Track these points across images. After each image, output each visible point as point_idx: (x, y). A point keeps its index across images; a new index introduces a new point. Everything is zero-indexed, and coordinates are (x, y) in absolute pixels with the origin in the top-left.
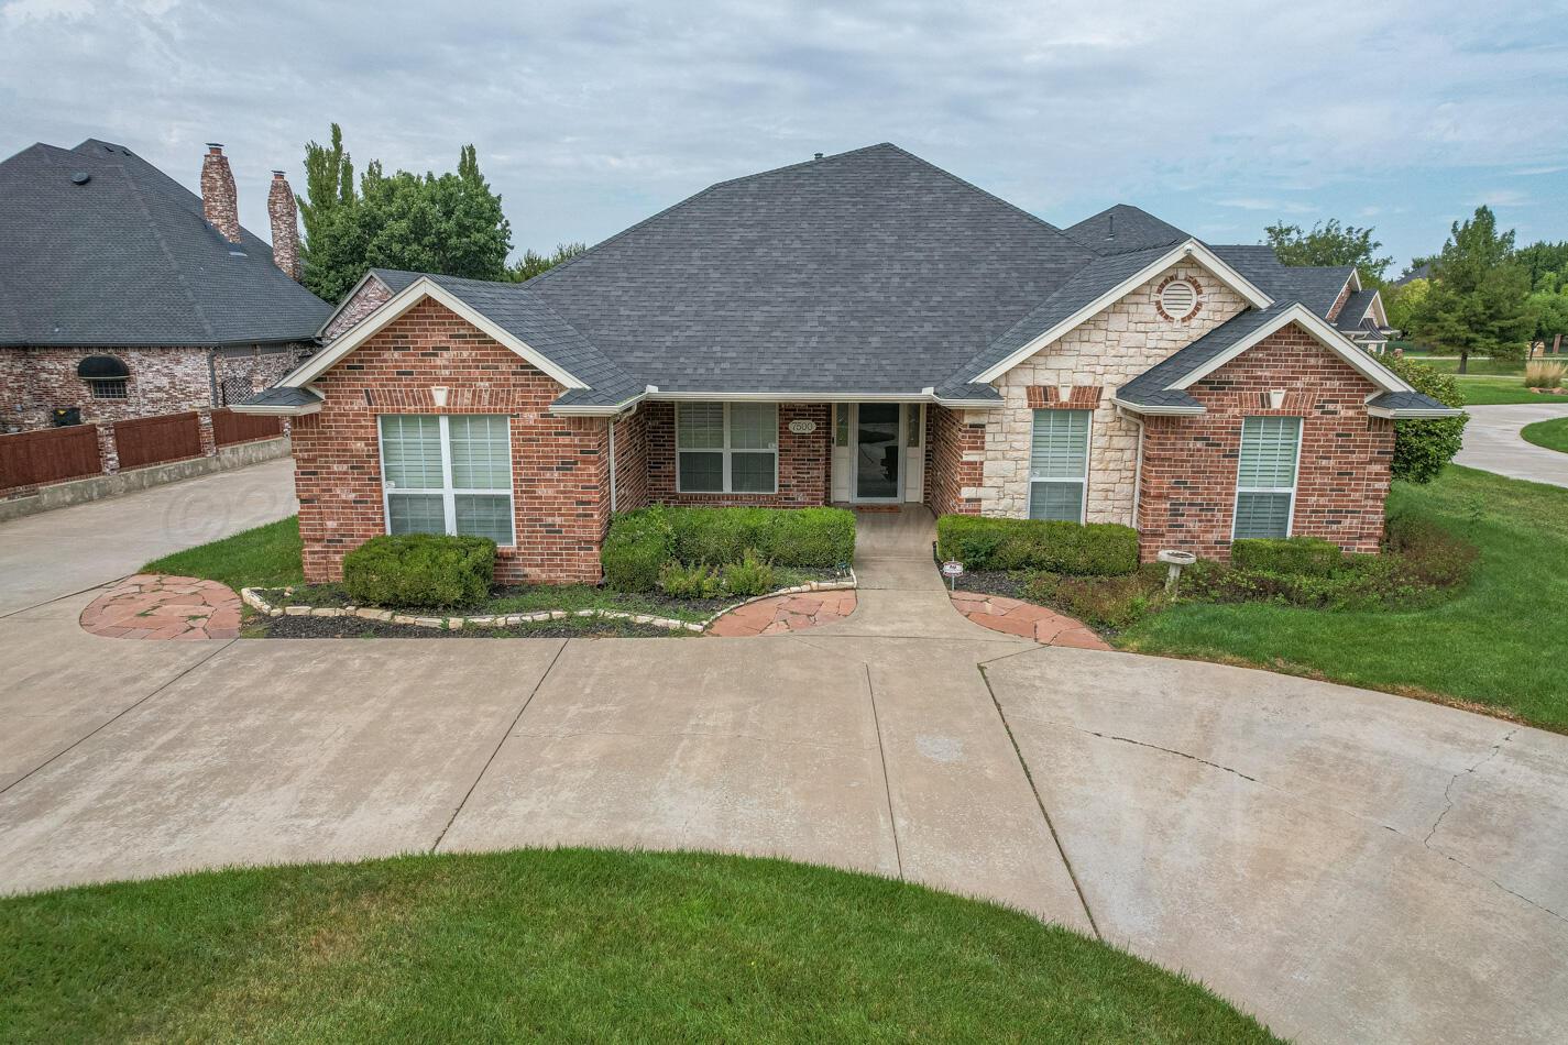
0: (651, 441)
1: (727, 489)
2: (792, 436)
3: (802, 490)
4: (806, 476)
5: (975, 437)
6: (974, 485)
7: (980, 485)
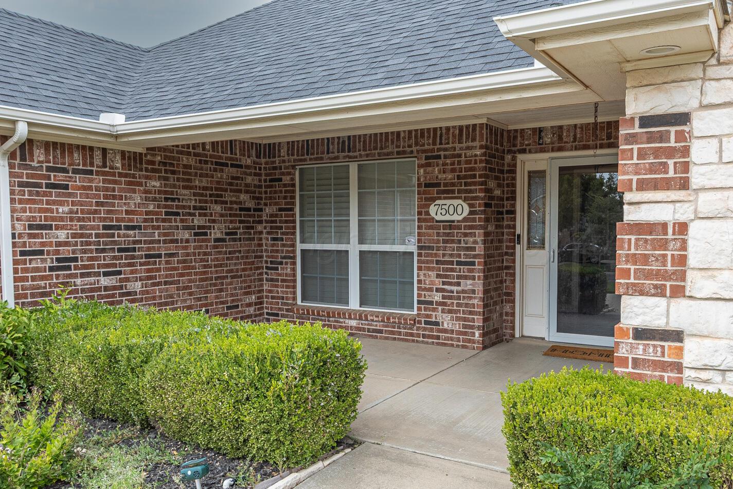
0: (268, 233)
1: (354, 303)
2: (434, 224)
3: (450, 312)
4: (455, 288)
5: (657, 153)
6: (660, 292)
7: (678, 292)
